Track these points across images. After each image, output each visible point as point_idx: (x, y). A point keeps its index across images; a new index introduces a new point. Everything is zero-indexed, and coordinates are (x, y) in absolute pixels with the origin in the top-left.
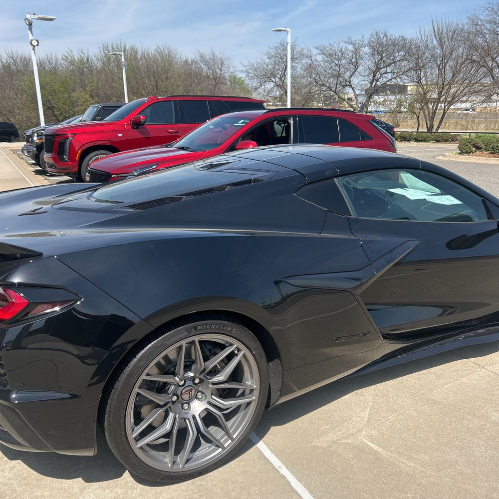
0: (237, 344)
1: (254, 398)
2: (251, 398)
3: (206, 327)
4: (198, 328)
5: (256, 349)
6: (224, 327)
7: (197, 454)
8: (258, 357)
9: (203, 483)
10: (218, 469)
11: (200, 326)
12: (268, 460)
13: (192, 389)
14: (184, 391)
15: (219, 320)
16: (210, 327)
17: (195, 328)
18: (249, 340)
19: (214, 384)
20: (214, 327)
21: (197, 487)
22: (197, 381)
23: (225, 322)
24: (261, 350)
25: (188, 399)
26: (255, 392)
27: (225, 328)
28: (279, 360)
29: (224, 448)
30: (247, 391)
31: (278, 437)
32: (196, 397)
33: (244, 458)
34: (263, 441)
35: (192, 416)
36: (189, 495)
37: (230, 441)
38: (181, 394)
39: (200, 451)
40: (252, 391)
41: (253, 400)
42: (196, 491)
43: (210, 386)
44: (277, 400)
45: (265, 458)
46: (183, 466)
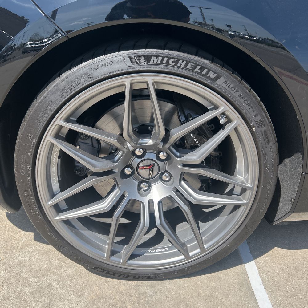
0: (224, 107)
1: (245, 202)
2: (240, 200)
3: (167, 62)
4: (153, 59)
5: (260, 124)
6: (202, 68)
7: (152, 251)
8: (260, 138)
9: (150, 292)
10: (178, 280)
11: (157, 57)
12: (253, 293)
13: (154, 165)
14: (141, 165)
15: (196, 55)
16: (176, 63)
17: (148, 58)
18: (249, 105)
19: (185, 165)
20: (183, 65)
21: (139, 294)
22: (162, 156)
23: (207, 62)
24: (269, 128)
25: (148, 177)
26: (248, 192)
27: (204, 72)
28: (301, 155)
29: (187, 257)
30: (238, 190)
31: (280, 264)
32: (161, 178)
33: (220, 278)
34: (257, 263)
35: (149, 201)
36: (123, 302)
37: (198, 250)
38: (138, 167)
39: (156, 249)
40: (244, 190)
41: (244, 204)
42: (134, 300)
43: (179, 167)
44: (286, 215)
45: (250, 288)
46: (125, 262)
